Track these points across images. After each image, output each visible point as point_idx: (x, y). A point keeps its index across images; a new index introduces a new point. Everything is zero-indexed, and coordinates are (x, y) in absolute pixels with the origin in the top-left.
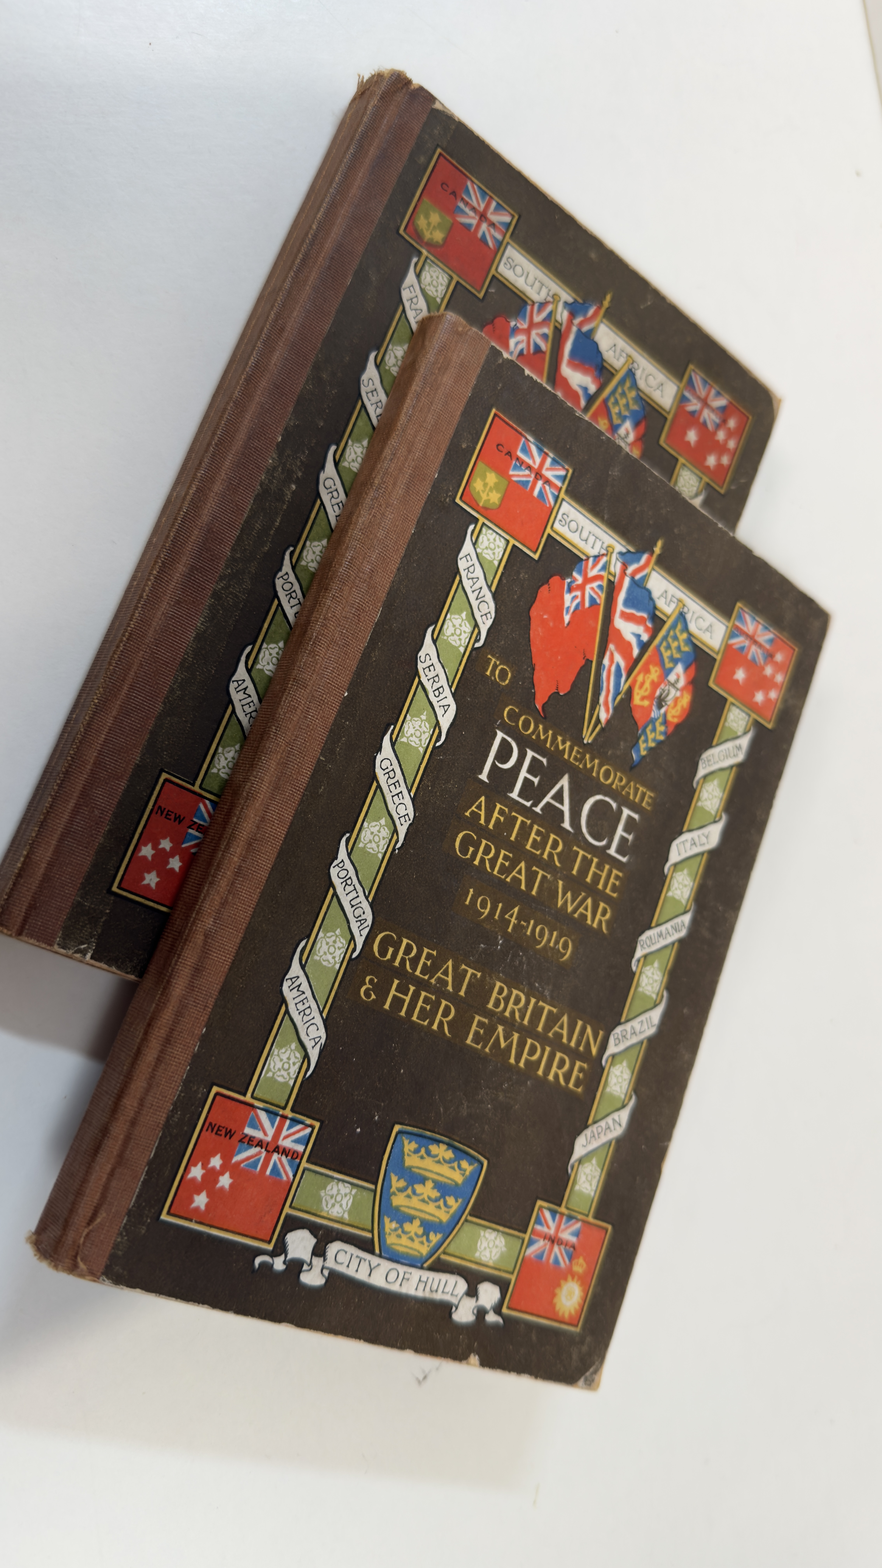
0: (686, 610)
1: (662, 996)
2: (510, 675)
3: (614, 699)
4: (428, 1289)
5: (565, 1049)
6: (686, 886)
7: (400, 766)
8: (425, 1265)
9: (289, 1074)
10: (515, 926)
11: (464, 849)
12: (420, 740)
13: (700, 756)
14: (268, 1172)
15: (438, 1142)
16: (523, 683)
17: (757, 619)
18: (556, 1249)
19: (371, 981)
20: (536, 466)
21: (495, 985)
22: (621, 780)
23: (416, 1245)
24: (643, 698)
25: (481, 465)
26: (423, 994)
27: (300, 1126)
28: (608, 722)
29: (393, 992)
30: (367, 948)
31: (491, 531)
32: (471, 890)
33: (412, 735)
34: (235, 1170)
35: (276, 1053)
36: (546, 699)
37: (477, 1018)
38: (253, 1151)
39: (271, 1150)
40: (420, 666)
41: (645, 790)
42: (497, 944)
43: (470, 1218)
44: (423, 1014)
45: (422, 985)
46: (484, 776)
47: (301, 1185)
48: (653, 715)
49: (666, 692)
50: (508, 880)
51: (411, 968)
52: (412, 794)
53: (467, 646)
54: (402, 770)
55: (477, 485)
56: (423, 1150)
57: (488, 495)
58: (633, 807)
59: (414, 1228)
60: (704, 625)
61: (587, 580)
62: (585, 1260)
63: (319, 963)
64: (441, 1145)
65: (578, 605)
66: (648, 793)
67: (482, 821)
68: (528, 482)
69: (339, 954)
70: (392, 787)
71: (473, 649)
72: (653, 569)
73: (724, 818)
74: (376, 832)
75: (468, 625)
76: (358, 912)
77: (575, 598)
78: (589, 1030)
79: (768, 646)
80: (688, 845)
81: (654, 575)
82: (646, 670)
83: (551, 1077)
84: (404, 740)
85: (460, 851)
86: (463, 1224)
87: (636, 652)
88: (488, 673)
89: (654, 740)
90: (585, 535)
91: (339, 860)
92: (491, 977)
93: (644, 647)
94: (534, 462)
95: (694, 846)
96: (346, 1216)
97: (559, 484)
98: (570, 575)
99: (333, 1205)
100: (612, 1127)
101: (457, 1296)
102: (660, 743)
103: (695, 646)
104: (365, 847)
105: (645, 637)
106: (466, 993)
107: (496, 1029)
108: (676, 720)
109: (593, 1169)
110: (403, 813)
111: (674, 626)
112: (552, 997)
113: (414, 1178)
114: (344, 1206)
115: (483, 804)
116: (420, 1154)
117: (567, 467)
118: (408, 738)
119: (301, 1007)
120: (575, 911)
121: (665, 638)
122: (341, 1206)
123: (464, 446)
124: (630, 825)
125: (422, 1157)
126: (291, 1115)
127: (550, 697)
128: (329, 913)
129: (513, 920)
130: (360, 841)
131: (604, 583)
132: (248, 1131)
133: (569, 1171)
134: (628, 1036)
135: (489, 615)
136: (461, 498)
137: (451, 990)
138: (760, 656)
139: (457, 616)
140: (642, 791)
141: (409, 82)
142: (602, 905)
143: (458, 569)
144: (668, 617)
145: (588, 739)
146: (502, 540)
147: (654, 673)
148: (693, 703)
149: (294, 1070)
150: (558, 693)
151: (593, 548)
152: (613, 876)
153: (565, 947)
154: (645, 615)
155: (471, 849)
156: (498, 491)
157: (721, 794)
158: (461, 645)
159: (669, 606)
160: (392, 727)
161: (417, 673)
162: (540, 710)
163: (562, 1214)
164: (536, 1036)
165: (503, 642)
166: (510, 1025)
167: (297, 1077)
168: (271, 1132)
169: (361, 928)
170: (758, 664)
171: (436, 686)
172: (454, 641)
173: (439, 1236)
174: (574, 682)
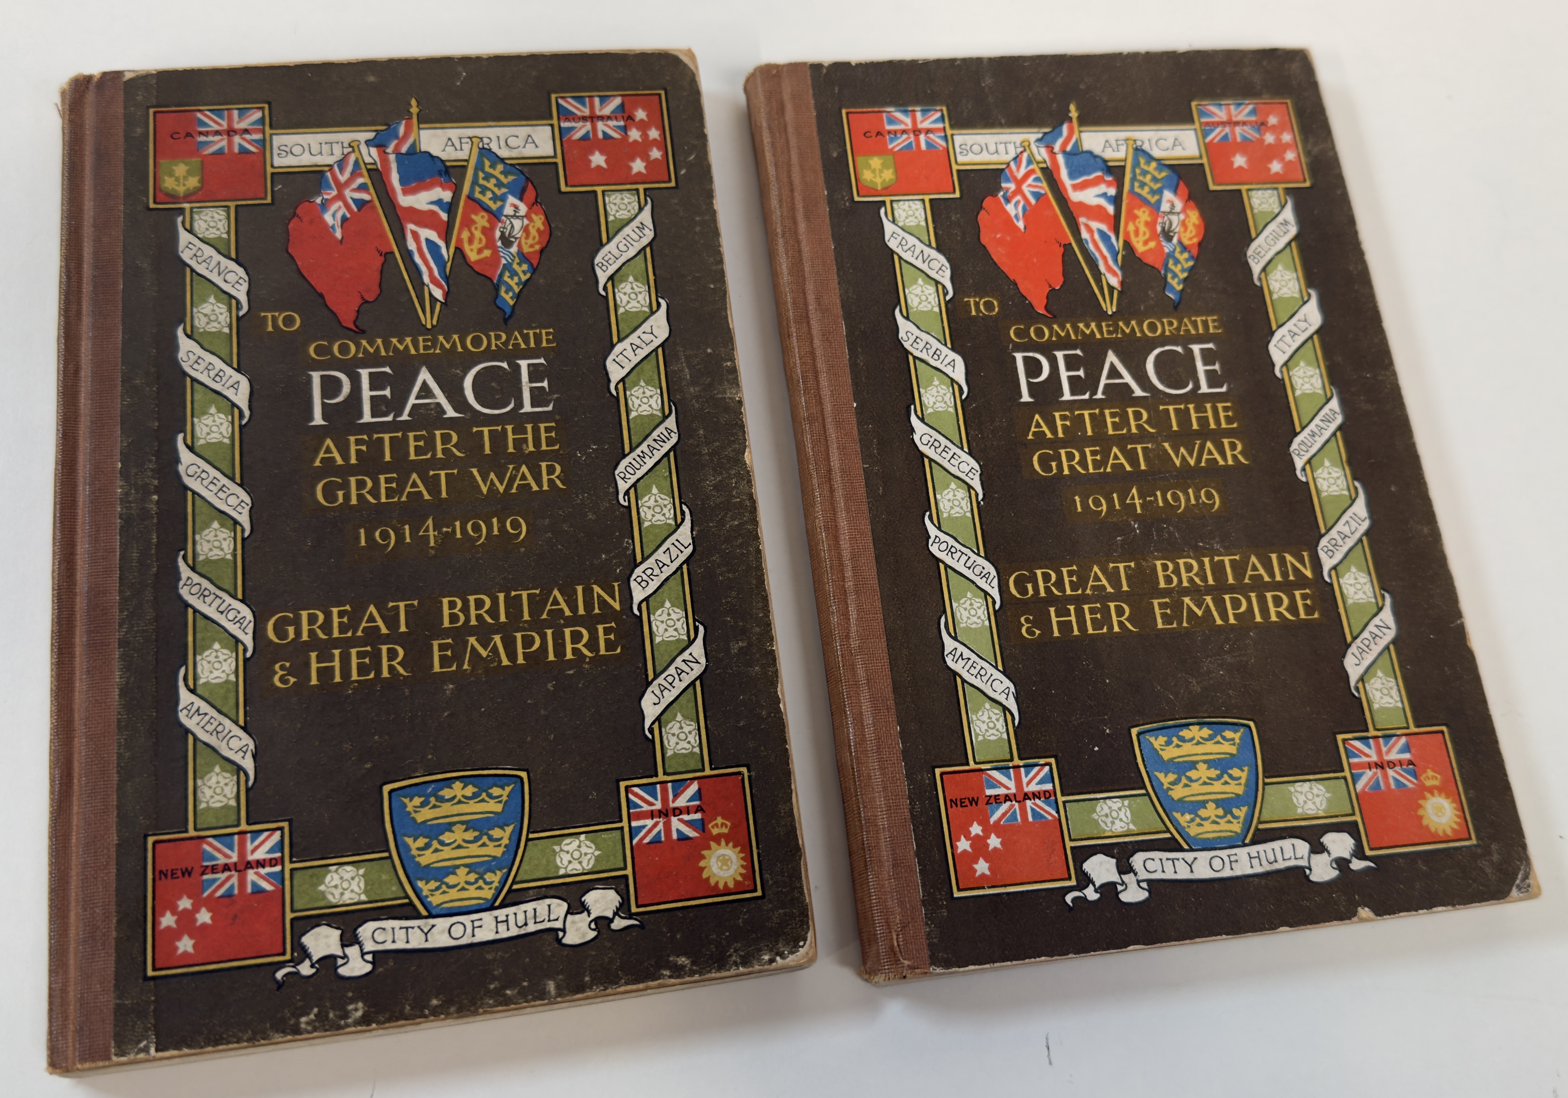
0: (1139, 143)
1: (1356, 488)
2: (995, 303)
3: (1115, 261)
4: (1264, 862)
5: (1274, 586)
6: (1312, 376)
7: (940, 433)
8: (1247, 841)
9: (998, 730)
10: (1142, 506)
11: (1047, 468)
12: (945, 403)
13: (1245, 255)
14: (1030, 819)
15: (1187, 725)
16: (1013, 302)
17: (1223, 102)
18: (1391, 773)
19: (1027, 620)
20: (910, 126)
21: (1155, 565)
22: (1171, 324)
23: (1223, 825)
24: (1146, 243)
25: (860, 160)
26: (1086, 607)
27: (1036, 769)
28: (1122, 283)
29: (1054, 620)
30: (1005, 596)
31: (902, 203)
32: (1077, 498)
33: (935, 403)
34: (997, 829)
35: (974, 718)
36: (1045, 301)
37: (1156, 602)
38: (1005, 806)
39: (1021, 799)
40: (907, 345)
41: (1204, 318)
42: (1134, 530)
43: (1267, 780)
44: (1096, 624)
45: (1079, 601)
46: (1026, 398)
47: (1069, 817)
48: (1167, 250)
49: (1167, 223)
50: (1109, 470)
51: (1059, 592)
52: (966, 449)
53: (940, 304)
54: (943, 436)
55: (867, 176)
56: (1175, 739)
57: (881, 177)
58: (1199, 339)
59: (1211, 811)
60: (1169, 143)
61: (1019, 183)
62: (1434, 770)
63: (968, 629)
64: (1191, 727)
65: (1024, 208)
66: (1209, 318)
67: (1049, 435)
68: (911, 143)
69: (982, 613)
70: (944, 454)
71: (947, 303)
72: (1080, 132)
73: (1313, 293)
74: (952, 498)
75: (929, 287)
76: (978, 570)
77: (1017, 203)
78: (1289, 557)
79: (1253, 118)
80: (1288, 339)
81: (1084, 136)
82: (1133, 217)
83: (1274, 618)
84: (930, 411)
85: (1043, 471)
86: (1264, 789)
87: (1111, 209)
88: (974, 313)
89: (1183, 270)
90: (992, 148)
91: (933, 537)
92: (1147, 561)
93: (1117, 201)
94: (906, 125)
95: (1296, 337)
96: (1132, 827)
97: (940, 125)
98: (1000, 188)
99: (1113, 823)
100: (1380, 634)
101: (1302, 858)
102: (1191, 270)
103: (1171, 167)
104: (949, 515)
105: (1112, 191)
106: (1129, 586)
107: (1183, 602)
108: (1195, 240)
109: (1384, 681)
110: (967, 469)
111: (1136, 164)
112: (1225, 548)
113: (1183, 768)
114: (1125, 819)
115: (1041, 421)
116: (1174, 744)
117: (938, 108)
118: (932, 407)
119: (974, 672)
120: (1199, 460)
121: (1134, 179)
122: (1121, 820)
123: (835, 155)
124: (1208, 357)
125: (1178, 746)
126: (1021, 763)
127: (1047, 297)
128: (950, 584)
129: (1137, 501)
130: (942, 512)
131: (1039, 174)
132: (989, 792)
133: (1356, 694)
134: (1340, 542)
135: (943, 268)
136: (858, 195)
137: (1112, 591)
138: (1251, 132)
139: (914, 287)
140: (1202, 320)
141: (88, 79)
142: (1226, 441)
143: (891, 250)
144: (1125, 160)
145: (1110, 308)
146: (917, 202)
147: (1143, 215)
148: (1203, 215)
149: (1000, 724)
150: (1054, 289)
151: (1007, 153)
152: (1220, 410)
153: (1209, 496)
154: (1099, 174)
155: (1054, 464)
156: (888, 168)
157: (1295, 275)
158: (933, 307)
159: (1118, 151)
160: (912, 407)
161: (907, 352)
162: (1045, 313)
163: (1375, 738)
164: (1231, 589)
165: (971, 281)
166: (1196, 592)
167: (1007, 730)
168: (1012, 784)
169: (989, 582)
170: (1254, 139)
171: (931, 352)
172: (925, 307)
173: (1245, 809)
174: (1064, 270)
